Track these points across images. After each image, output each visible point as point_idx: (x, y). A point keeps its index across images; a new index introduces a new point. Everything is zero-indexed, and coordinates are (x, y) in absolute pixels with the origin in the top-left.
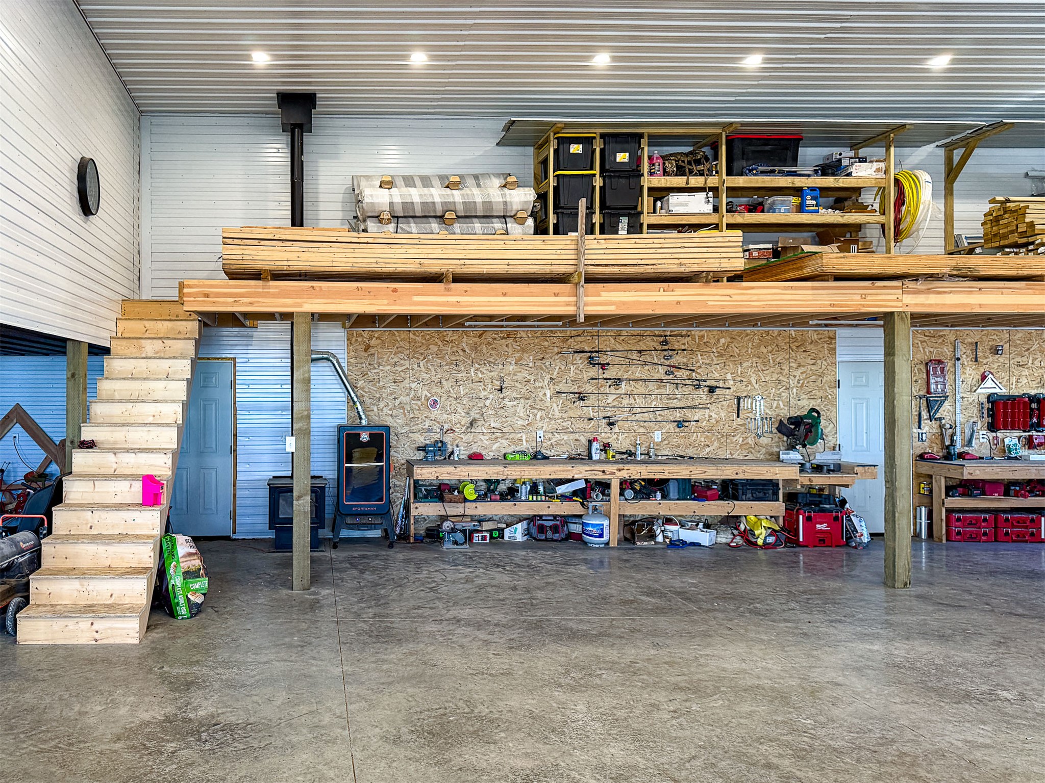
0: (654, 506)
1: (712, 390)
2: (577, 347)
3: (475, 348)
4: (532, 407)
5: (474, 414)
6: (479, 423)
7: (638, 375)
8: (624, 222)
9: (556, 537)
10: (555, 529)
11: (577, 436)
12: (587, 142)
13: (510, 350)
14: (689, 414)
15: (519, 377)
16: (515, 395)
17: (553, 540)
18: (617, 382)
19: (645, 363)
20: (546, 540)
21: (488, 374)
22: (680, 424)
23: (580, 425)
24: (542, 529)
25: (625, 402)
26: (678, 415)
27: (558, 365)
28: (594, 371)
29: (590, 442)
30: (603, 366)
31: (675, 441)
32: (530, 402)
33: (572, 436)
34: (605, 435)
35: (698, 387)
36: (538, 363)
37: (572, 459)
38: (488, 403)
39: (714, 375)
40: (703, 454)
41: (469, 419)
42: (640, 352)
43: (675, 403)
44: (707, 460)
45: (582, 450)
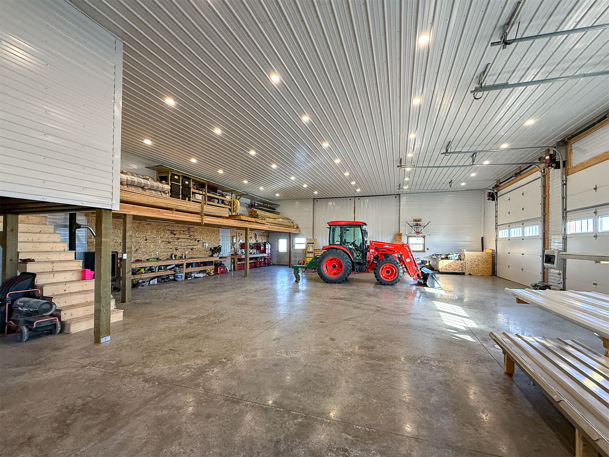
0: (190, 269)
1: (198, 241)
2: (168, 229)
3: (138, 227)
4: (155, 245)
5: (137, 247)
6: (139, 250)
7: (183, 237)
8: (187, 199)
9: (167, 280)
10: (167, 278)
11: (167, 253)
12: (179, 176)
13: (149, 229)
14: (194, 247)
15: (151, 236)
16: (150, 242)
17: (166, 282)
18: (178, 239)
19: (184, 234)
20: (165, 282)
21: (141, 235)
22: (192, 249)
23: (168, 250)
24: (163, 279)
25: (180, 244)
26: (191, 247)
27: (163, 234)
28: (172, 236)
29: (172, 254)
30: (175, 234)
31: (191, 253)
32: (155, 244)
33: (166, 253)
34: (175, 253)
35: (195, 240)
36: (157, 233)
37: (168, 259)
38: (141, 244)
39: (198, 237)
40: (196, 256)
41: (136, 249)
42: (183, 231)
43: (191, 244)
44: (198, 258)
45: (169, 257)
